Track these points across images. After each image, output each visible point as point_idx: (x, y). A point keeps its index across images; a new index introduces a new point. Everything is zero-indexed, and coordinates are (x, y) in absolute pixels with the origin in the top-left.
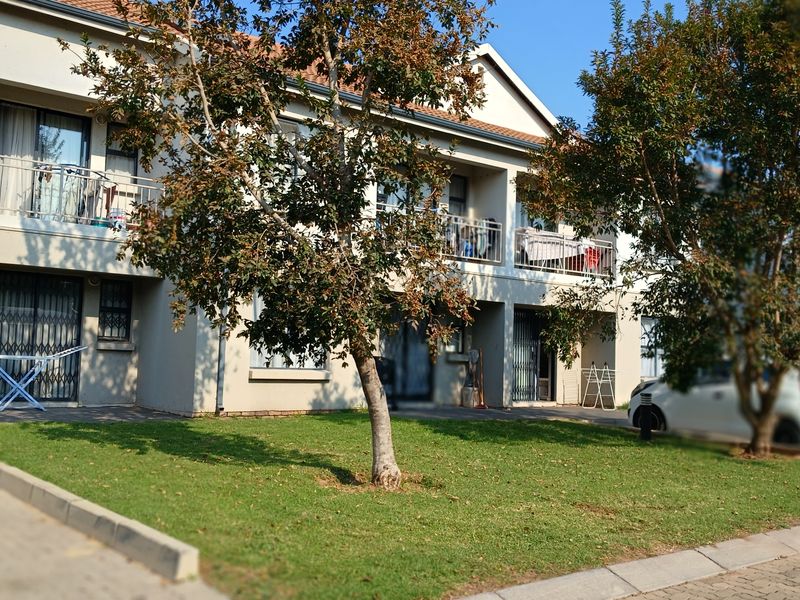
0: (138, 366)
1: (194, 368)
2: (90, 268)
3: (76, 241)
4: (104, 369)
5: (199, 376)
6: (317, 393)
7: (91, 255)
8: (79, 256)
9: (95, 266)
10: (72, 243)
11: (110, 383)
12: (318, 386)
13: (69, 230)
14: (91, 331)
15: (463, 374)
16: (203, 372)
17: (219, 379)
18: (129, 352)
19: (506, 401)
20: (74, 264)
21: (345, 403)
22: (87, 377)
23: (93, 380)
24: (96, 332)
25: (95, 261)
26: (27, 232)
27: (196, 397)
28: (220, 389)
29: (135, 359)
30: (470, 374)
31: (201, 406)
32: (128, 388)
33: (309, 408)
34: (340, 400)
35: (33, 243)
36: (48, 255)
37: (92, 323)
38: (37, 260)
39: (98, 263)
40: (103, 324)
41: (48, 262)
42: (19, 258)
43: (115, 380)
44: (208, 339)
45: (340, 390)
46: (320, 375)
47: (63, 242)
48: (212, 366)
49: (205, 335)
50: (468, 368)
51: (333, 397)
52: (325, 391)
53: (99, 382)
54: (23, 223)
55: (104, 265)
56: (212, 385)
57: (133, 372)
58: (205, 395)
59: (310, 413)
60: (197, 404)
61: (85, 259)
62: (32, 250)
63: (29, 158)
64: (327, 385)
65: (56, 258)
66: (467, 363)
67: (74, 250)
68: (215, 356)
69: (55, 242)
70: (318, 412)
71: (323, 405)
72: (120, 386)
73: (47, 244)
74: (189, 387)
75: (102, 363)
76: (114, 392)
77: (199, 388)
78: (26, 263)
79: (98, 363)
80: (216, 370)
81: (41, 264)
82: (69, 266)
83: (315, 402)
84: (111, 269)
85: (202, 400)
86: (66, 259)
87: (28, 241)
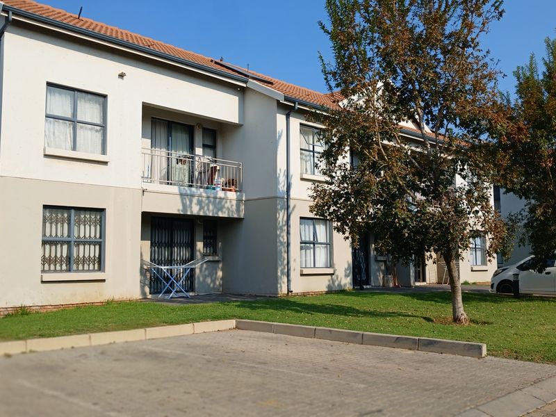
0: (222, 270)
1: (277, 269)
2: (211, 215)
3: (204, 199)
4: (207, 273)
5: (279, 274)
6: (329, 281)
7: (211, 207)
8: (206, 208)
9: (213, 213)
10: (202, 200)
11: (209, 280)
12: (329, 277)
13: (201, 193)
14: (199, 251)
15: (383, 268)
16: (281, 271)
17: (288, 276)
18: (218, 262)
19: (412, 284)
20: (204, 212)
21: (341, 287)
22: (198, 277)
23: (201, 279)
24: (202, 251)
25: (213, 210)
26: (181, 195)
27: (279, 286)
28: (289, 281)
29: (220, 265)
30: (387, 268)
31: (281, 291)
32: (218, 283)
33: (326, 290)
34: (339, 285)
35: (184, 201)
36: (191, 208)
37: (200, 245)
38: (187, 211)
39: (215, 211)
40: (205, 246)
41: (192, 212)
42: (179, 210)
43: (211, 278)
44: (282, 253)
45: (339, 279)
46: (330, 271)
47: (198, 200)
48: (285, 268)
49: (281, 250)
50: (386, 265)
51: (336, 284)
52: (332, 279)
53: (204, 281)
54: (180, 190)
55: (217, 213)
56: (285, 279)
57: (220, 274)
58: (283, 285)
59: (327, 293)
60: (279, 289)
61: (208, 209)
62: (184, 205)
63: (164, 150)
64: (334, 276)
65: (195, 210)
66: (385, 262)
67: (203, 205)
68: (286, 262)
69: (195, 200)
70: (330, 292)
71: (332, 288)
72: (213, 281)
73: (191, 202)
74: (275, 280)
75: (206, 269)
76: (212, 285)
77: (280, 281)
78: (182, 213)
79: (203, 269)
80: (286, 270)
81: (189, 213)
82: (201, 214)
83: (329, 287)
84: (221, 215)
85: (281, 287)
86: (200, 210)
87: (182, 201)
